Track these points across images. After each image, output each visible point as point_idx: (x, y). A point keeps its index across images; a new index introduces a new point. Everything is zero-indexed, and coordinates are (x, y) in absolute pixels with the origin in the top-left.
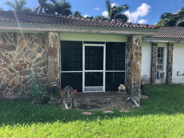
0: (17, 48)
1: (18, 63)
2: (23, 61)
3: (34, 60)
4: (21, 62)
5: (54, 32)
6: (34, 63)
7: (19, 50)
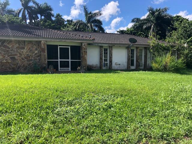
0: (26, 48)
1: (26, 55)
2: (28, 55)
3: (34, 54)
4: (27, 55)
5: (44, 41)
6: (34, 55)
7: (26, 49)
